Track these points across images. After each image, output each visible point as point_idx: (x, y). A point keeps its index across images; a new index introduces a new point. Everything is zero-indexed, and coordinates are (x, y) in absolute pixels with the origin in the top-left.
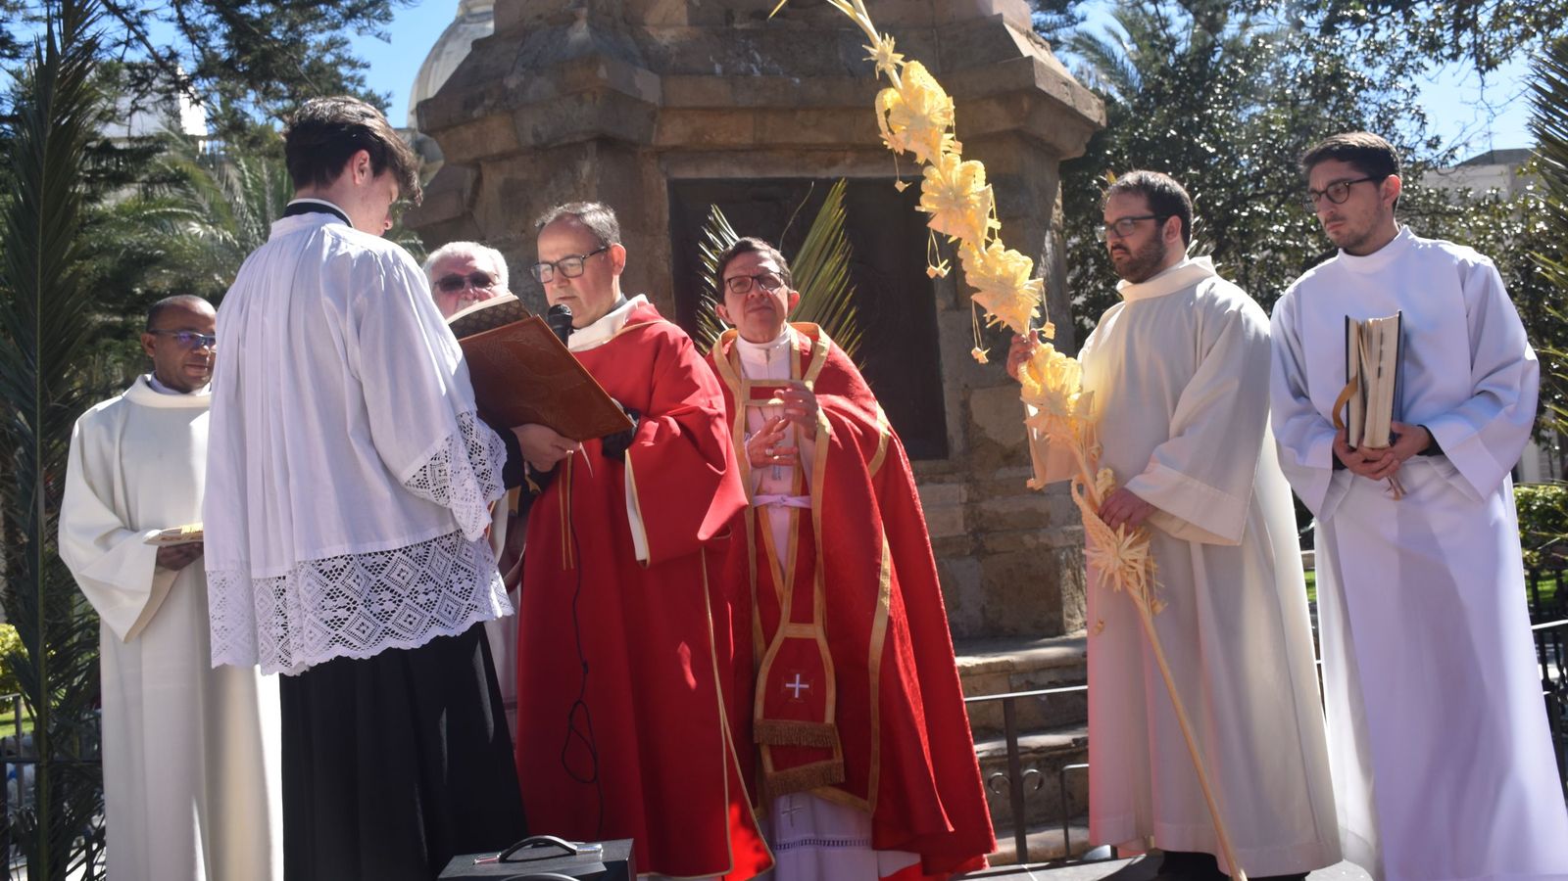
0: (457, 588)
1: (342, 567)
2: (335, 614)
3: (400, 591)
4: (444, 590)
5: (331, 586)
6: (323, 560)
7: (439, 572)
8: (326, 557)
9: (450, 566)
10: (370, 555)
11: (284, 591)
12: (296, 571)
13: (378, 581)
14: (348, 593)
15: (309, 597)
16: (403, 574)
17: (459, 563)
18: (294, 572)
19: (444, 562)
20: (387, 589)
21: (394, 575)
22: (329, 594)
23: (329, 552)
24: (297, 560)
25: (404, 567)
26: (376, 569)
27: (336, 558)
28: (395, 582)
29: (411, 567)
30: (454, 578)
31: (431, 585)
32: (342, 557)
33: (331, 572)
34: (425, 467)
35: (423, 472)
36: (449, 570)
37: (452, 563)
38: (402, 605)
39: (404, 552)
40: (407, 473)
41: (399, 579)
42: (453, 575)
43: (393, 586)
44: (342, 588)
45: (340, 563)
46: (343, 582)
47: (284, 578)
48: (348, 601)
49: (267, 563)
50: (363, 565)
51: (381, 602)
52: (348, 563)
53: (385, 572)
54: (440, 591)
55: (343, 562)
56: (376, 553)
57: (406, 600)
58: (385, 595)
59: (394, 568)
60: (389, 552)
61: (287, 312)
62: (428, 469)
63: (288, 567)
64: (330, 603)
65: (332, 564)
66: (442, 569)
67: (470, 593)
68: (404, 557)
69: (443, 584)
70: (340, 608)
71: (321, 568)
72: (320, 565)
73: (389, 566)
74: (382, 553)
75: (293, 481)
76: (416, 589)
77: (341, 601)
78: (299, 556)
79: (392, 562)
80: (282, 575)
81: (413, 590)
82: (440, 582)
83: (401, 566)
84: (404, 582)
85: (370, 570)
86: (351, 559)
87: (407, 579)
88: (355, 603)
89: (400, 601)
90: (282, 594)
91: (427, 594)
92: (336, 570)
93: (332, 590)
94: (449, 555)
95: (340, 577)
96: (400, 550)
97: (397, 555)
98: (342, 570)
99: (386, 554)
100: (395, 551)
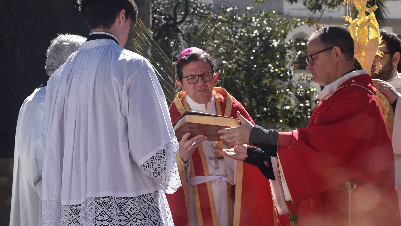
0: (152, 219)
1: (108, 201)
2: (102, 223)
3: (129, 217)
4: (147, 219)
5: (102, 210)
6: (99, 198)
7: (145, 211)
8: (101, 196)
9: (151, 208)
10: (119, 198)
11: (80, 211)
12: (86, 202)
13: (120, 211)
14: (109, 214)
15: (91, 214)
16: (132, 209)
17: (155, 207)
18: (85, 203)
19: (148, 206)
20: (123, 215)
21: (128, 209)
22: (100, 214)
23: (102, 194)
24: (88, 196)
25: (133, 207)
26: (120, 205)
27: (105, 197)
28: (128, 212)
29: (136, 207)
30: (152, 214)
31: (142, 217)
32: (108, 197)
33: (102, 203)
34: (153, 157)
35: (152, 159)
36: (150, 210)
37: (151, 207)
38: (129, 224)
39: (134, 200)
40: (141, 161)
41: (130, 211)
42: (152, 212)
43: (126, 214)
44: (106, 211)
45: (107, 200)
46: (107, 209)
47: (80, 205)
48: (108, 217)
49: (70, 198)
50: (115, 202)
51: (120, 221)
52: (111, 200)
53: (124, 207)
54: (146, 219)
55: (108, 199)
56: (121, 198)
57: (131, 222)
58: (123, 218)
59: (128, 206)
60: (127, 198)
61: (94, 83)
62: (154, 158)
63: (83, 200)
64: (100, 218)
65: (103, 200)
66: (146, 209)
67: (157, 222)
68: (133, 202)
69: (147, 216)
70: (104, 220)
71: (98, 201)
72: (98, 200)
73: (126, 205)
74: (124, 198)
75: (89, 160)
76: (137, 217)
77: (105, 217)
78: (89, 195)
79: (128, 203)
80: (79, 204)
81: (135, 217)
82: (146, 215)
83: (131, 206)
84: (132, 213)
85: (117, 205)
86: (112, 199)
87: (133, 212)
88: (111, 219)
89: (129, 222)
90: (78, 213)
91: (141, 220)
92: (105, 203)
93: (102, 212)
94: (150, 203)
95: (106, 206)
96: (132, 198)
97: (131, 200)
98: (107, 203)
99: (126, 199)
100: (130, 198)
